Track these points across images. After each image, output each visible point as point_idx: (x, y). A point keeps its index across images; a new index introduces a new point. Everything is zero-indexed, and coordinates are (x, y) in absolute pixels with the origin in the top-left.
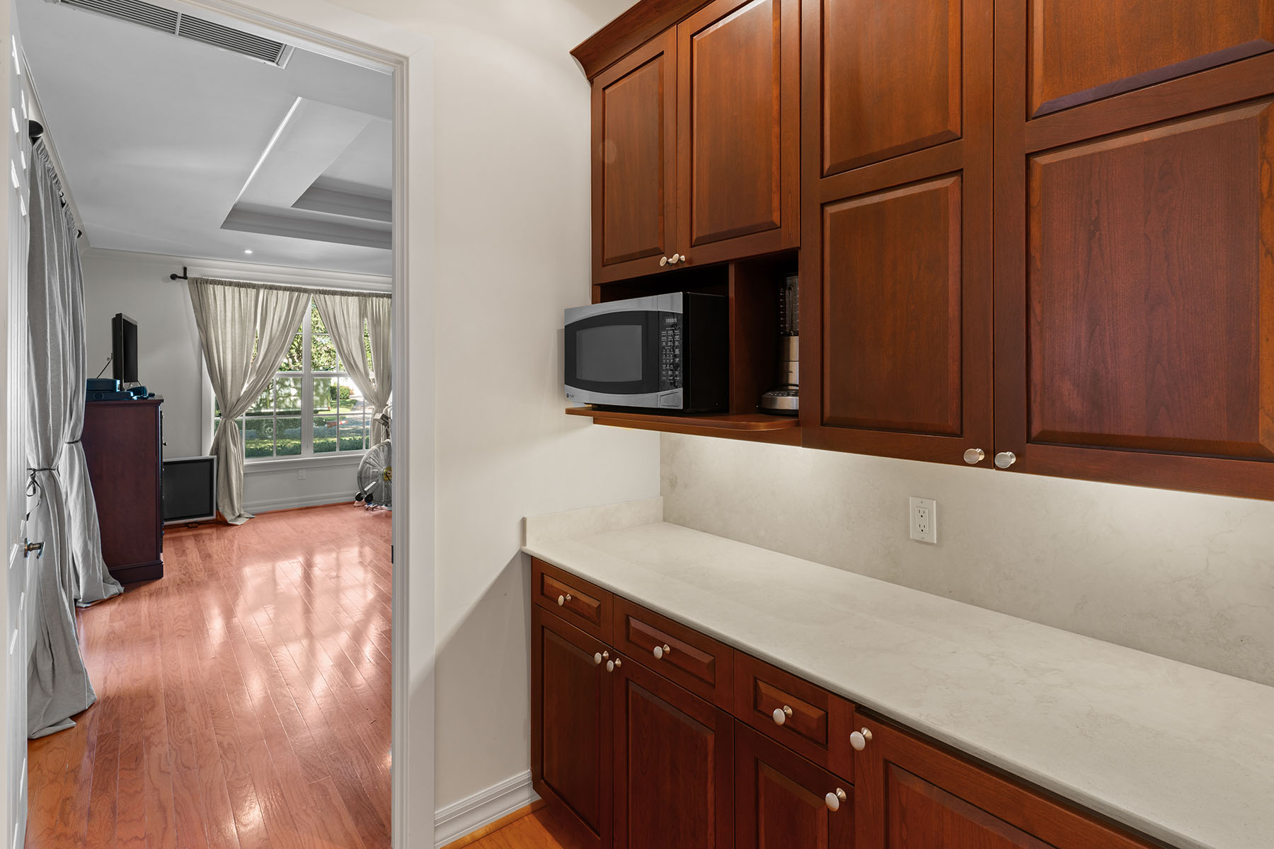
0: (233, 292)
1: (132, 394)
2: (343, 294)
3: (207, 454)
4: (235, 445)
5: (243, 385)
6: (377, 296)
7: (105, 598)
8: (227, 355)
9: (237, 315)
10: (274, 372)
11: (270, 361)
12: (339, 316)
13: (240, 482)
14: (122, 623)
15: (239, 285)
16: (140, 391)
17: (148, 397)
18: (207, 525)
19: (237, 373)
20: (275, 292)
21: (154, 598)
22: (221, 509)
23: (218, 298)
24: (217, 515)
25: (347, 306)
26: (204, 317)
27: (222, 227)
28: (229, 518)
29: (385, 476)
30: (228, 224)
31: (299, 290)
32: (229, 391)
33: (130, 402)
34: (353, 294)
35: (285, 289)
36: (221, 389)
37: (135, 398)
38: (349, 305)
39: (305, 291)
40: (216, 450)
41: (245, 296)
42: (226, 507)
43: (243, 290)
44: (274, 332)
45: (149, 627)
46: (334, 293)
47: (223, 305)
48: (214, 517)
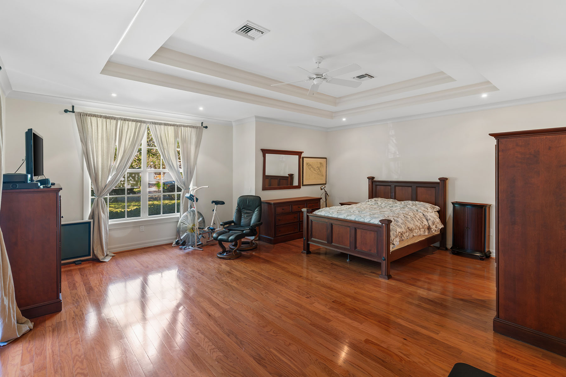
0: (102, 121)
1: (39, 184)
2: (166, 124)
3: (86, 219)
4: (104, 213)
5: (108, 177)
6: (184, 126)
7: (19, 336)
8: (99, 160)
9: (105, 136)
10: (126, 169)
11: (124, 163)
12: (163, 137)
13: (107, 235)
14: (31, 364)
15: (106, 118)
16: (45, 182)
17: (50, 186)
18: (87, 262)
19: (105, 169)
20: (127, 122)
21: (56, 334)
22: (95, 252)
23: (93, 125)
24: (93, 256)
25: (168, 131)
26: (85, 136)
27: (101, 73)
28: (101, 258)
29: (192, 229)
30: (104, 72)
31: (141, 122)
32: (100, 181)
33: (39, 190)
34: (171, 125)
35: (133, 121)
36: (95, 180)
37: (42, 187)
38: (169, 131)
39: (144, 122)
40: (92, 216)
41: (109, 124)
42: (99, 251)
43: (108, 120)
44: (126, 145)
45: (53, 372)
46: (160, 124)
47: (96, 129)
48: (91, 257)
